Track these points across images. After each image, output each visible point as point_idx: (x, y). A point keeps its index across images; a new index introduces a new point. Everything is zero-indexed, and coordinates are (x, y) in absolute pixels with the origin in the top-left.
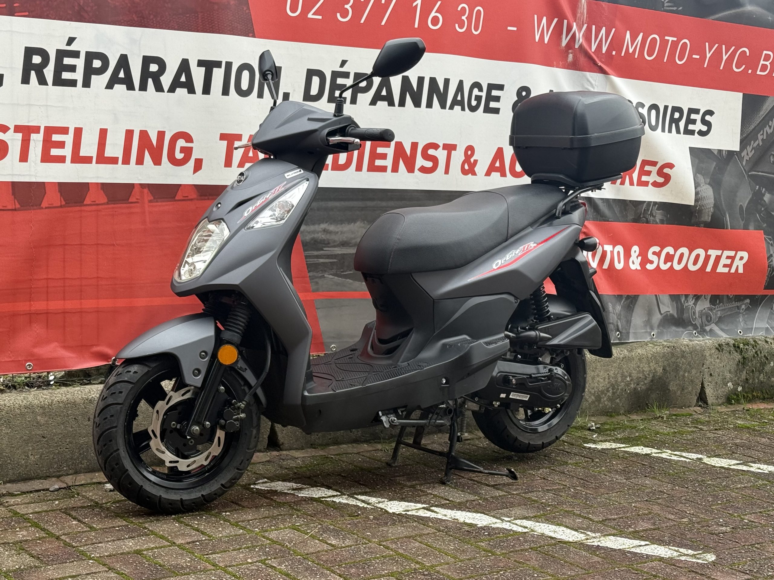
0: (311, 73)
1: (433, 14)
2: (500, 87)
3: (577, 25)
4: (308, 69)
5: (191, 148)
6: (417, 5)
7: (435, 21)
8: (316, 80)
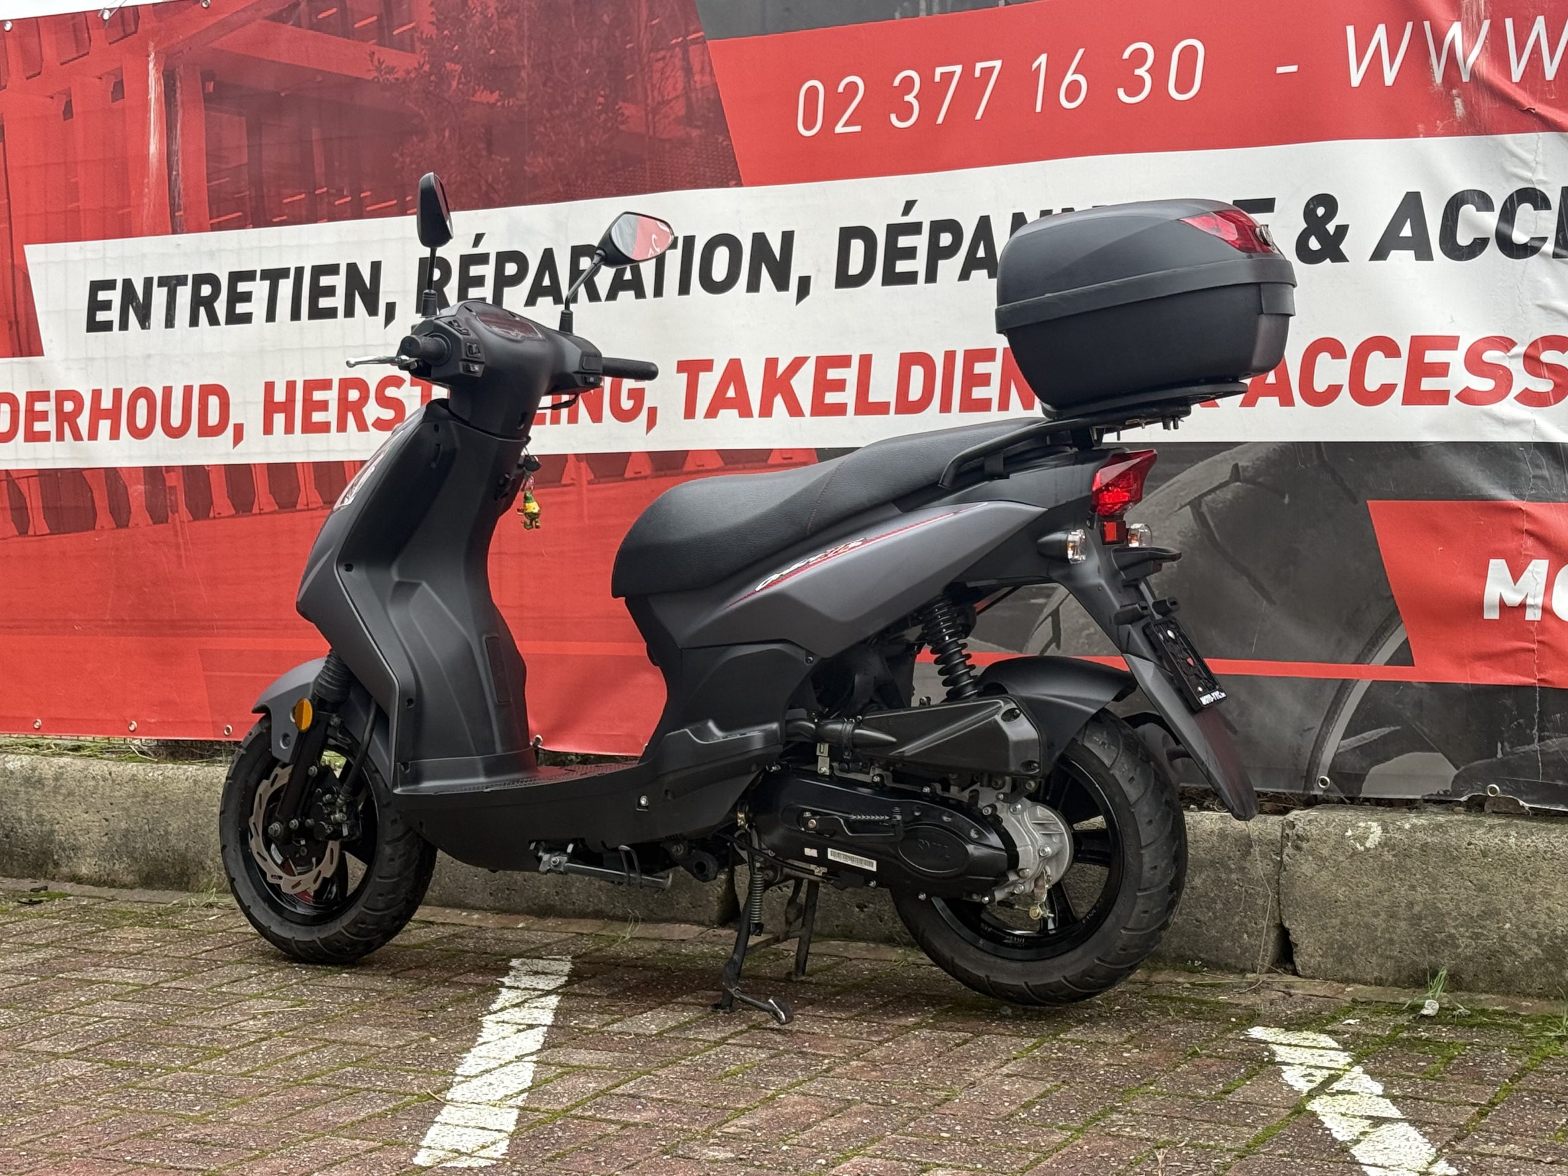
0: (847, 235)
1: (1069, 77)
2: (1266, 205)
3: (1465, 28)
4: (841, 229)
5: (642, 391)
6: (1039, 66)
7: (1073, 91)
8: (857, 247)
